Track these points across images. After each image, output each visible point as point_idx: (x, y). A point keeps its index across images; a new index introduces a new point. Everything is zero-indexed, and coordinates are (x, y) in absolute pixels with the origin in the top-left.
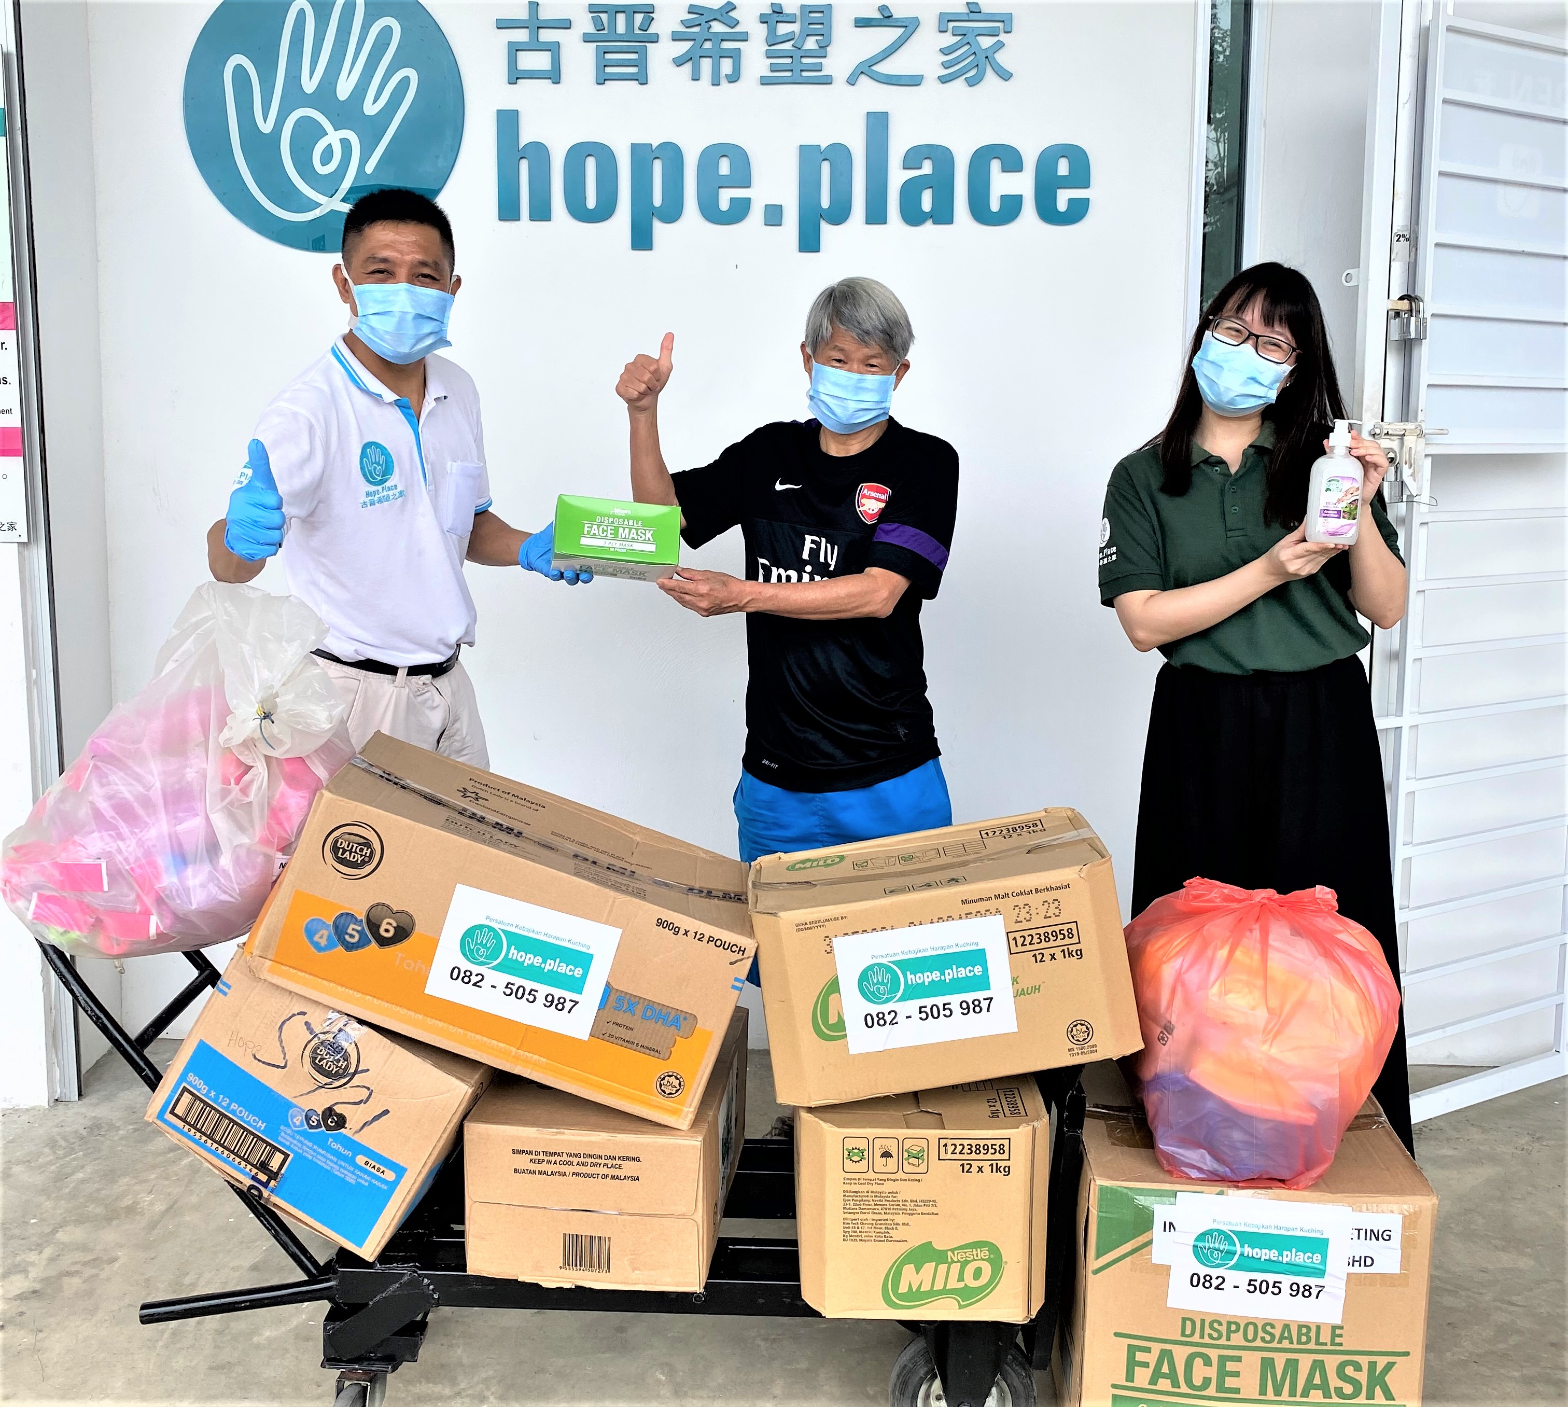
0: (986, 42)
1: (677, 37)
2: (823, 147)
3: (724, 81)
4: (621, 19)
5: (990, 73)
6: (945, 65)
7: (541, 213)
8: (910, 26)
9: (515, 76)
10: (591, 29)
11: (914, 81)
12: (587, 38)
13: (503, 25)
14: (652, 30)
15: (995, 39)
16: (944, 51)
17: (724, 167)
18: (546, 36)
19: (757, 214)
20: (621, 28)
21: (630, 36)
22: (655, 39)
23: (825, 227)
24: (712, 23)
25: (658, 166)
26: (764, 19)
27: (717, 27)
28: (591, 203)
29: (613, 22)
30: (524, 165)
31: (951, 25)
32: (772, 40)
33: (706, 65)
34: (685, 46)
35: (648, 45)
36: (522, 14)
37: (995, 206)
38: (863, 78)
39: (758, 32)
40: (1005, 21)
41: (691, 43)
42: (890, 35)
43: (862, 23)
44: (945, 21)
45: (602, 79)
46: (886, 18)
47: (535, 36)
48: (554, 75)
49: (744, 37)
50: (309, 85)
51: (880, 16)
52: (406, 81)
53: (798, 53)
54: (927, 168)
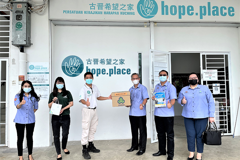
1: (100, 61)
3: (103, 64)
5: (123, 64)
6: (120, 63)
8: (117, 60)
9: (88, 64)
17: (104, 70)
18: (90, 61)
20: (96, 60)
23: (111, 74)
25: (99, 70)
26: (106, 60)
27: (103, 60)
30: (88, 70)
31: (120, 60)
37: (124, 73)
38: (114, 64)
40: (124, 60)
46: (115, 60)
48: (91, 64)
50: (72, 64)
52: (79, 64)
53: (109, 62)
54: (119, 70)
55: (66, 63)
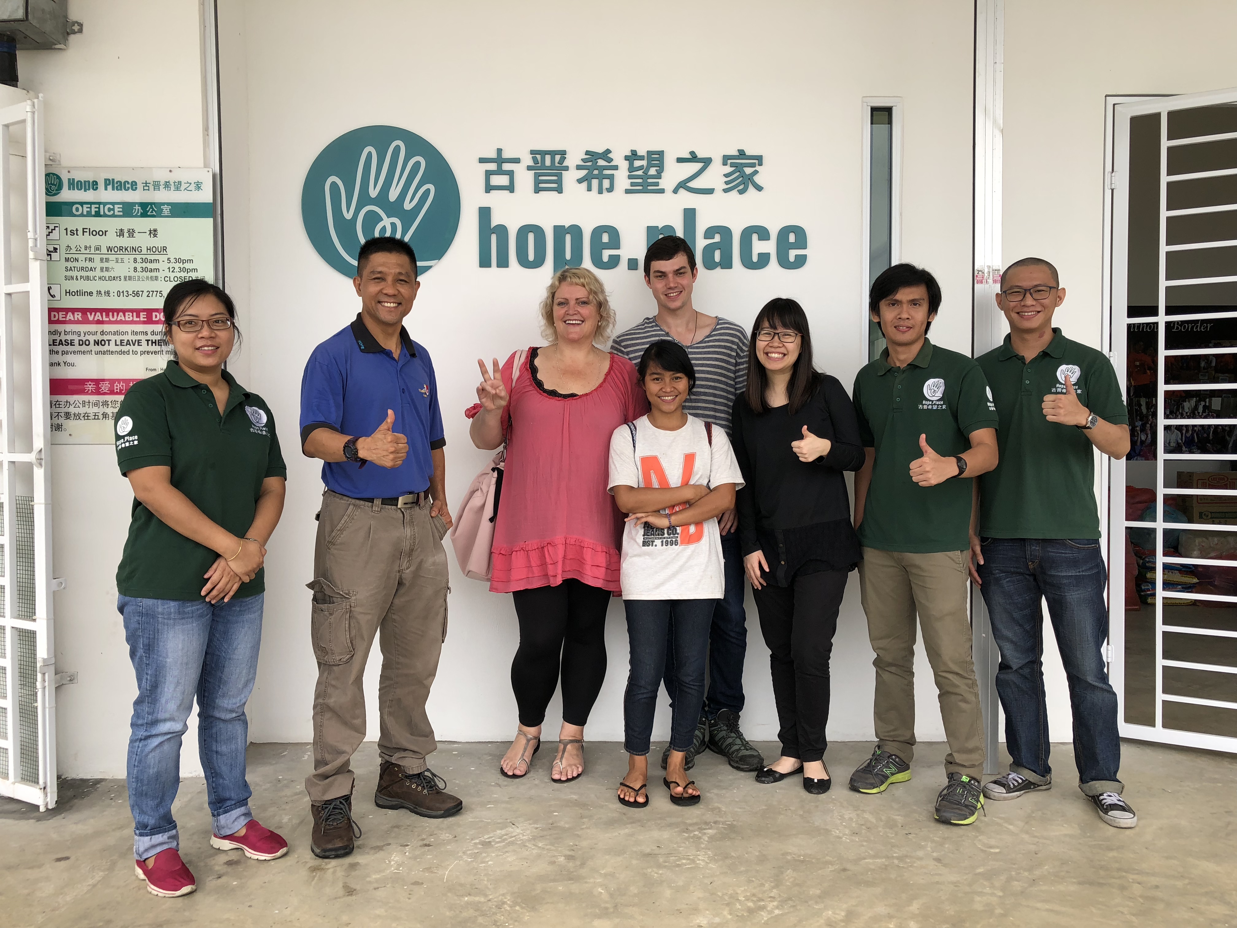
0: (748, 171)
1: (579, 168)
2: (660, 227)
3: (605, 191)
4: (548, 158)
5: (751, 188)
6: (727, 183)
7: (503, 263)
8: (707, 162)
9: (489, 188)
10: (531, 163)
11: (710, 191)
12: (529, 168)
13: (482, 160)
14: (564, 164)
15: (753, 169)
16: (726, 176)
17: (605, 238)
18: (506, 167)
19: (624, 264)
20: (548, 162)
21: (553, 166)
22: (567, 169)
24: (598, 160)
25: (568, 238)
26: (627, 158)
27: (601, 162)
28: (531, 257)
29: (543, 160)
30: (494, 238)
31: (729, 161)
32: (631, 169)
33: (595, 182)
34: (583, 173)
35: (563, 172)
36: (493, 155)
37: (755, 259)
38: (682, 191)
39: (624, 165)
40: (759, 159)
41: (587, 171)
42: (698, 166)
43: (680, 160)
44: (726, 159)
45: (537, 190)
46: (693, 158)
47: (500, 166)
48: (510, 188)
49: (616, 168)
50: (374, 193)
51: (689, 156)
52: (428, 191)
53: (646, 176)
54: (717, 238)
55: (334, 185)
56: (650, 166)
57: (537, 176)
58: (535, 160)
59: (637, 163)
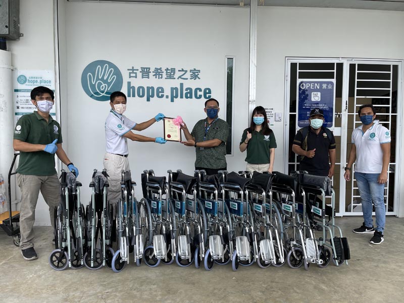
0: (196, 74)
3: (160, 78)
4: (145, 69)
5: (197, 78)
6: (191, 77)
8: (186, 71)
9: (130, 77)
11: (187, 79)
12: (140, 72)
13: (128, 70)
14: (150, 71)
17: (160, 90)
19: (165, 96)
21: (147, 72)
23: (174, 99)
24: (158, 70)
26: (166, 70)
28: (141, 95)
30: (131, 89)
31: (192, 71)
32: (167, 73)
33: (157, 76)
36: (131, 68)
37: (198, 96)
38: (180, 79)
40: (199, 71)
41: (156, 73)
42: (183, 73)
43: (179, 71)
45: (143, 78)
47: (133, 71)
48: (136, 77)
49: (163, 72)
50: (100, 77)
51: (182, 70)
52: (114, 77)
53: (170, 75)
54: (189, 91)
55: (90, 75)
56: (171, 72)
57: (142, 74)
58: (142, 70)
59: (168, 71)
